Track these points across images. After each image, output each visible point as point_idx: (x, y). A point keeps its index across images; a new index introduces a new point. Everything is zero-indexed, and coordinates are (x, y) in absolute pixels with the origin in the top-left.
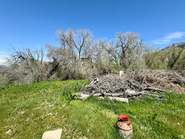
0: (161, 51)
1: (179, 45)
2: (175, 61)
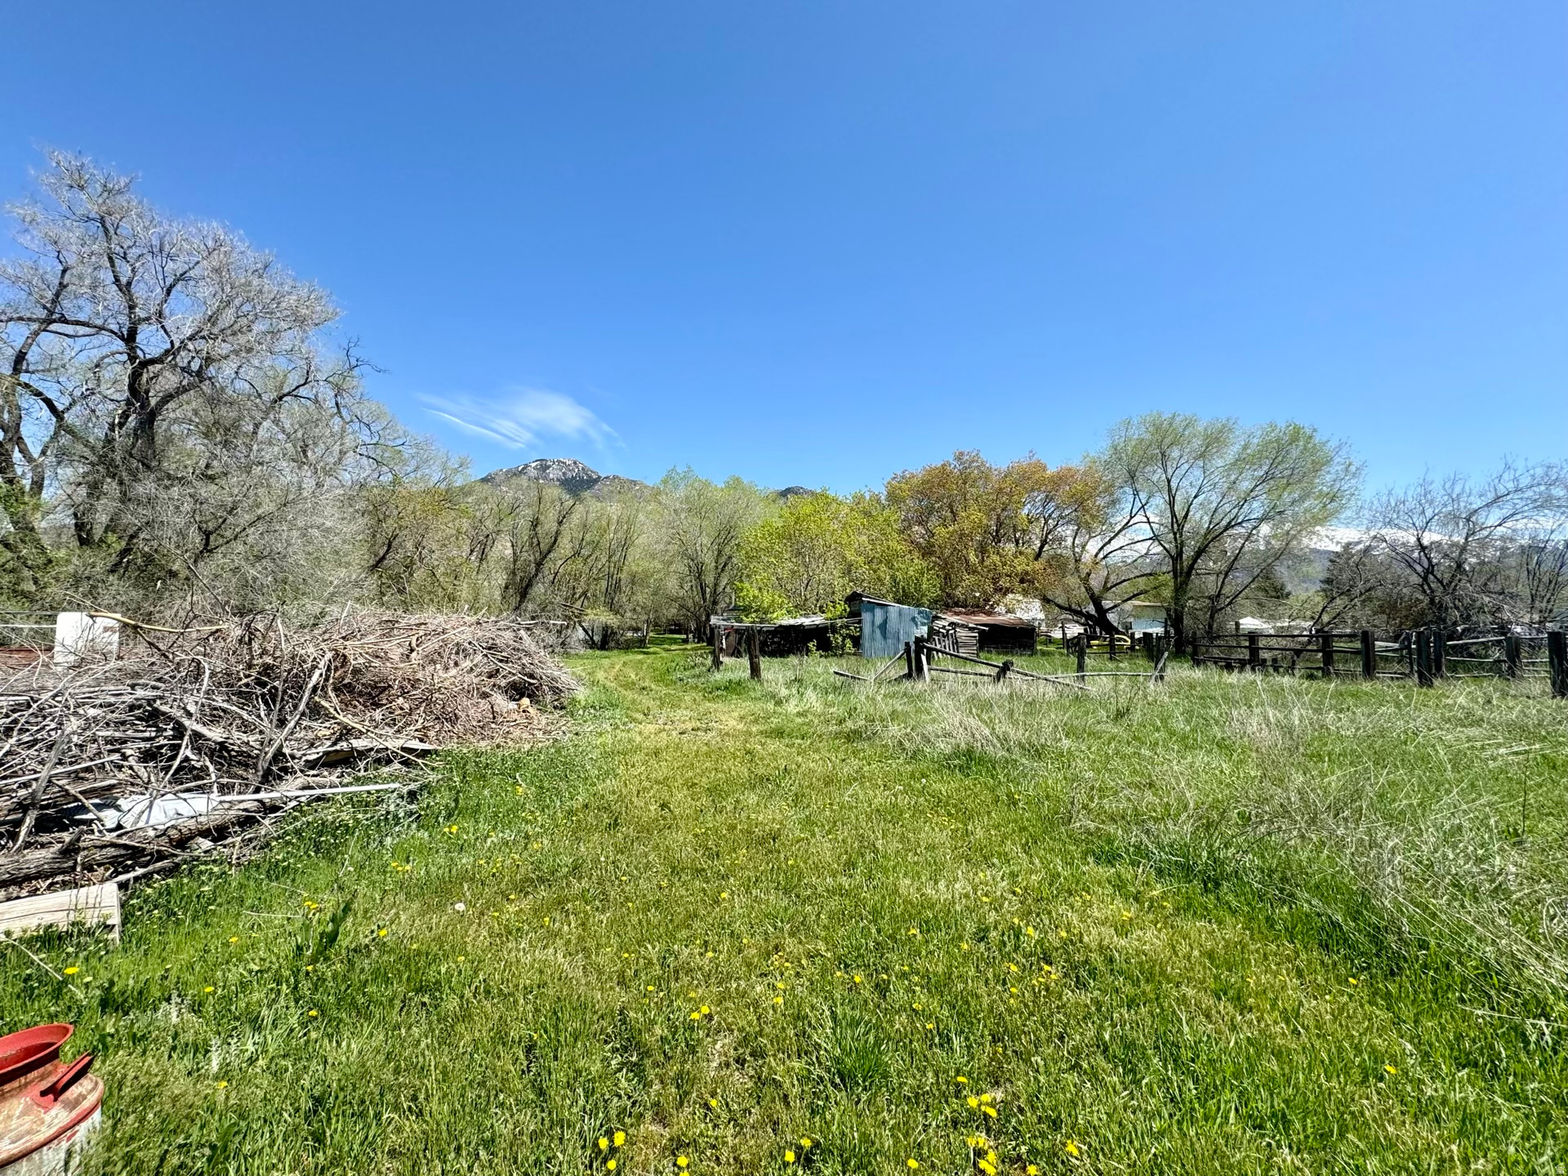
0: (478, 488)
1: (564, 474)
2: (538, 564)
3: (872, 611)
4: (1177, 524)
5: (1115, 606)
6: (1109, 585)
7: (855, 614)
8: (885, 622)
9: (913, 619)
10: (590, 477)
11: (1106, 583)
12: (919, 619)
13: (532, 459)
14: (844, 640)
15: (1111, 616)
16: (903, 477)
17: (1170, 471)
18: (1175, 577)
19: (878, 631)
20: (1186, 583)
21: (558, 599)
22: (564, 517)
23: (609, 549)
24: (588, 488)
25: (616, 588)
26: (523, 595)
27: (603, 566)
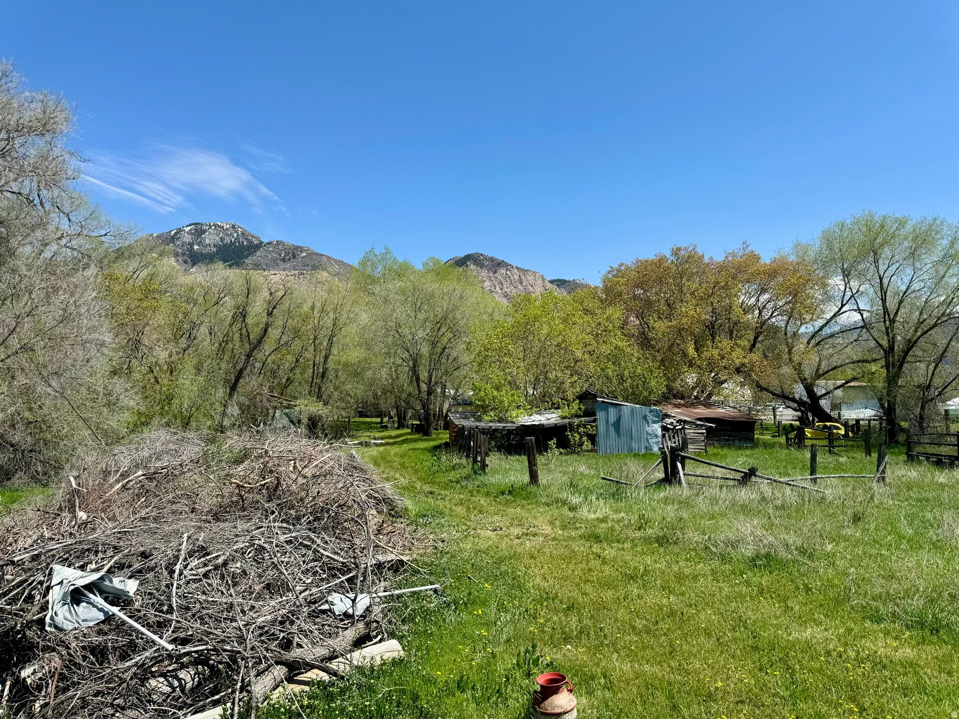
1: (222, 239)
2: (249, 356)
3: (606, 410)
4: (889, 318)
5: (828, 393)
6: (821, 372)
7: (589, 413)
8: (619, 420)
9: (645, 417)
10: (251, 242)
11: (818, 369)
12: (650, 417)
13: (185, 223)
14: (581, 437)
15: (824, 403)
16: (618, 270)
17: (882, 268)
18: (887, 366)
19: (612, 429)
20: (897, 376)
21: (266, 390)
22: (274, 308)
23: (315, 338)
24: (249, 255)
25: (323, 376)
26: (233, 388)
27: (309, 355)
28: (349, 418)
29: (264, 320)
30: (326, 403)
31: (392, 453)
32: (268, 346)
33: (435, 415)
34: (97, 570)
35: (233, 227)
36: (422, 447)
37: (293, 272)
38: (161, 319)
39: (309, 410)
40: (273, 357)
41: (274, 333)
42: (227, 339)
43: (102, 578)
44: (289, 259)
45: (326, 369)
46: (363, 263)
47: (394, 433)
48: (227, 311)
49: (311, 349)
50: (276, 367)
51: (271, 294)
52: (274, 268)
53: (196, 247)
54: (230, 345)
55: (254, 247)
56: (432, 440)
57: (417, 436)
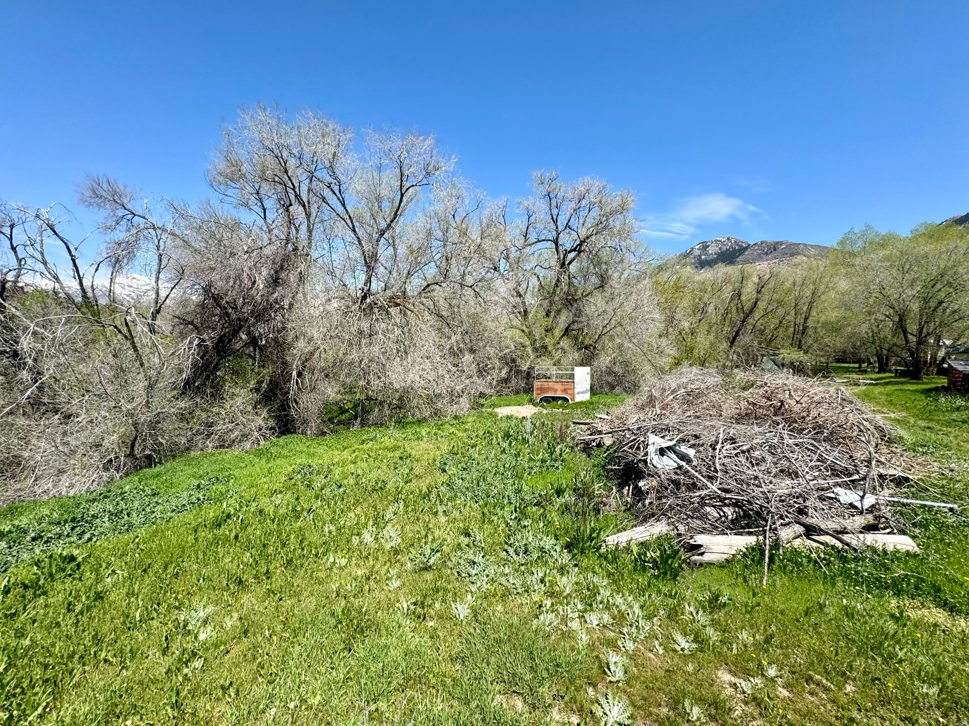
2: (743, 321)
10: (741, 246)
21: (756, 344)
22: (763, 287)
23: (796, 305)
24: (740, 255)
25: (803, 333)
26: (732, 343)
27: (791, 317)
28: (827, 363)
29: (754, 296)
30: (806, 352)
31: (876, 392)
32: (757, 315)
33: (925, 362)
34: (671, 440)
35: (728, 239)
36: (911, 389)
37: (774, 261)
38: (685, 303)
39: (791, 357)
40: (761, 321)
41: (762, 305)
42: (727, 312)
43: (675, 445)
44: (771, 252)
45: (806, 327)
46: (842, 243)
47: (875, 376)
48: (727, 293)
49: (793, 313)
50: (763, 328)
51: (760, 278)
52: (758, 260)
53: (703, 257)
54: (729, 316)
55: (742, 250)
56: (924, 384)
57: (903, 380)
